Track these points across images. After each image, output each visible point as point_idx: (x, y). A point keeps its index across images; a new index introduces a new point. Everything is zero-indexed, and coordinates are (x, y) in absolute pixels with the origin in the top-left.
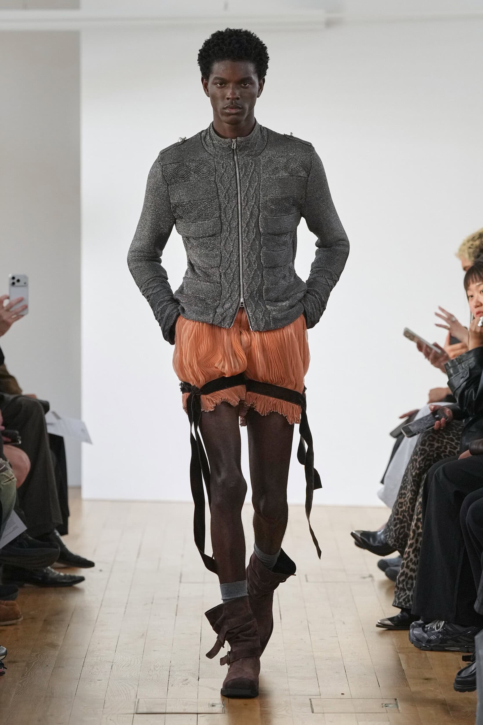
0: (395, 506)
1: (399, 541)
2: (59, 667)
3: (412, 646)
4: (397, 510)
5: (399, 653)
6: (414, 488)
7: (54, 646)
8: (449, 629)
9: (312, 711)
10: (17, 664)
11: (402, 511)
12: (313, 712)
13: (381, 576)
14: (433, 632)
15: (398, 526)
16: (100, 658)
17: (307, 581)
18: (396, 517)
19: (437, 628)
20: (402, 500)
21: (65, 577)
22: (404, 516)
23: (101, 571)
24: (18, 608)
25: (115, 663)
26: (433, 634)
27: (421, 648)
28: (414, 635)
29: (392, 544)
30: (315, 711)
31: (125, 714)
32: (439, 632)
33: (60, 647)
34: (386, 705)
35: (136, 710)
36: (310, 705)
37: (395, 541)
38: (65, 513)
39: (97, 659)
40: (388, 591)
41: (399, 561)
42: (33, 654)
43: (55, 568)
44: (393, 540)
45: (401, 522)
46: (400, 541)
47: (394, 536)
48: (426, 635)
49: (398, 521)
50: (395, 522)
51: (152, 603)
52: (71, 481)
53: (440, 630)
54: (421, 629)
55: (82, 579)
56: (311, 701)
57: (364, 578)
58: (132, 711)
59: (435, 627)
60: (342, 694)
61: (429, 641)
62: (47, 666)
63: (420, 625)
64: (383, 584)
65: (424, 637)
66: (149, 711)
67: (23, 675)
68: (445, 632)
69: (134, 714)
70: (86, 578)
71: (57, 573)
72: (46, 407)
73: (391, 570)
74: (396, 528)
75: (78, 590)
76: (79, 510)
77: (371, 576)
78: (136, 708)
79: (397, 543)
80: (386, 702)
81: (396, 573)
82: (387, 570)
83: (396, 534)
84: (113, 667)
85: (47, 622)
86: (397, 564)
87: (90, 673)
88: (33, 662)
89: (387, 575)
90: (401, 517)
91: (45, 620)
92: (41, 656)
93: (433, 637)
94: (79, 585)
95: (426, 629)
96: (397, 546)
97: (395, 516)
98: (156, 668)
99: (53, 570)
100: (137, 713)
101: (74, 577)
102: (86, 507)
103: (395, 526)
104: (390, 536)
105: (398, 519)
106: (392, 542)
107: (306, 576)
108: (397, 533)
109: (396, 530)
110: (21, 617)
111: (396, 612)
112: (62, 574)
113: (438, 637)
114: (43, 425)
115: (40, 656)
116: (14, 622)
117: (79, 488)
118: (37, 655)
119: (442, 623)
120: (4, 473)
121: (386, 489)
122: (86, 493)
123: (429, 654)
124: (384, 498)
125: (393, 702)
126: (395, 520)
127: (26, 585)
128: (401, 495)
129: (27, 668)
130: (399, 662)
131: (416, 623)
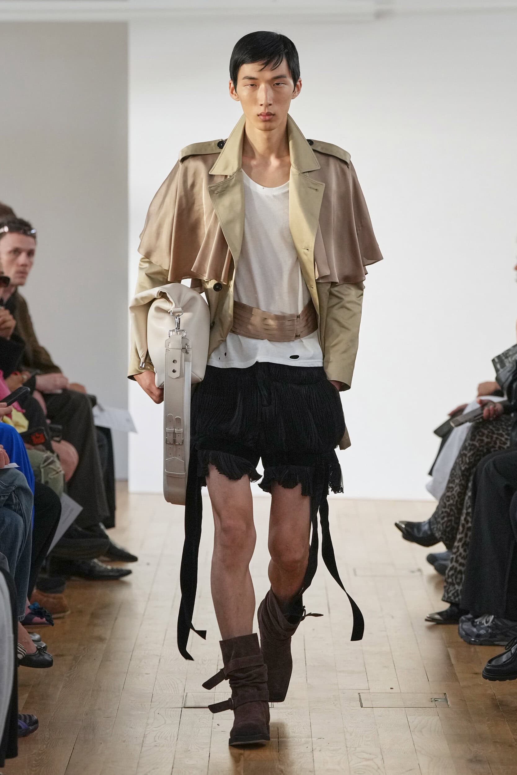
0: (442, 499)
2: (107, 661)
3: (461, 640)
4: (445, 504)
5: (449, 647)
6: (463, 482)
7: (101, 639)
8: (499, 623)
9: (361, 705)
10: (64, 657)
11: (449, 505)
12: (362, 707)
13: (430, 570)
14: (482, 626)
15: (446, 519)
16: (147, 651)
17: (355, 574)
18: (444, 510)
19: (487, 622)
20: (449, 494)
21: (112, 570)
22: (451, 510)
23: (148, 564)
24: (65, 602)
25: (162, 656)
26: (482, 629)
27: (470, 643)
28: (463, 630)
30: (364, 706)
31: (173, 708)
32: (488, 627)
33: (107, 641)
34: (435, 700)
35: (183, 704)
36: (359, 700)
37: (442, 534)
38: (112, 508)
39: (145, 653)
40: (437, 586)
41: (447, 556)
42: (80, 647)
43: (103, 562)
44: (440, 533)
45: (449, 515)
46: (447, 534)
48: (475, 630)
49: (445, 514)
50: (442, 515)
52: (118, 474)
53: (489, 624)
54: (470, 623)
55: (129, 572)
56: (360, 696)
57: (413, 572)
58: (180, 705)
59: (484, 621)
60: (391, 688)
61: (478, 636)
62: (95, 660)
63: (469, 620)
64: (432, 578)
65: (473, 632)
66: (197, 705)
67: (70, 669)
68: (494, 626)
69: (182, 708)
70: (132, 572)
71: (104, 566)
72: (93, 401)
73: (441, 565)
74: (443, 521)
75: (125, 583)
76: (126, 503)
77: (419, 570)
78: (184, 702)
79: (445, 535)
80: (436, 696)
81: (445, 567)
82: (436, 564)
83: (443, 527)
84: (161, 660)
85: (94, 615)
86: (445, 558)
87: (138, 667)
88: (80, 656)
89: (436, 569)
90: (448, 510)
91: (92, 614)
92: (89, 650)
93: (482, 632)
94: (127, 579)
95: (475, 624)
98: (204, 662)
99: (100, 564)
100: (185, 707)
101: (122, 570)
102: (133, 500)
103: (443, 518)
104: (437, 528)
105: (446, 512)
106: (439, 535)
107: (354, 569)
108: (444, 526)
109: (443, 523)
110: (68, 611)
111: (445, 606)
112: (109, 567)
113: (487, 631)
114: (89, 417)
115: (87, 650)
116: (61, 615)
117: (126, 481)
118: (84, 648)
119: (492, 617)
120: (51, 466)
121: (434, 481)
122: (133, 486)
123: (478, 648)
124: (432, 490)
125: (442, 696)
126: (442, 512)
127: (73, 578)
128: (448, 489)
129: (74, 661)
130: (448, 657)
131: (465, 618)
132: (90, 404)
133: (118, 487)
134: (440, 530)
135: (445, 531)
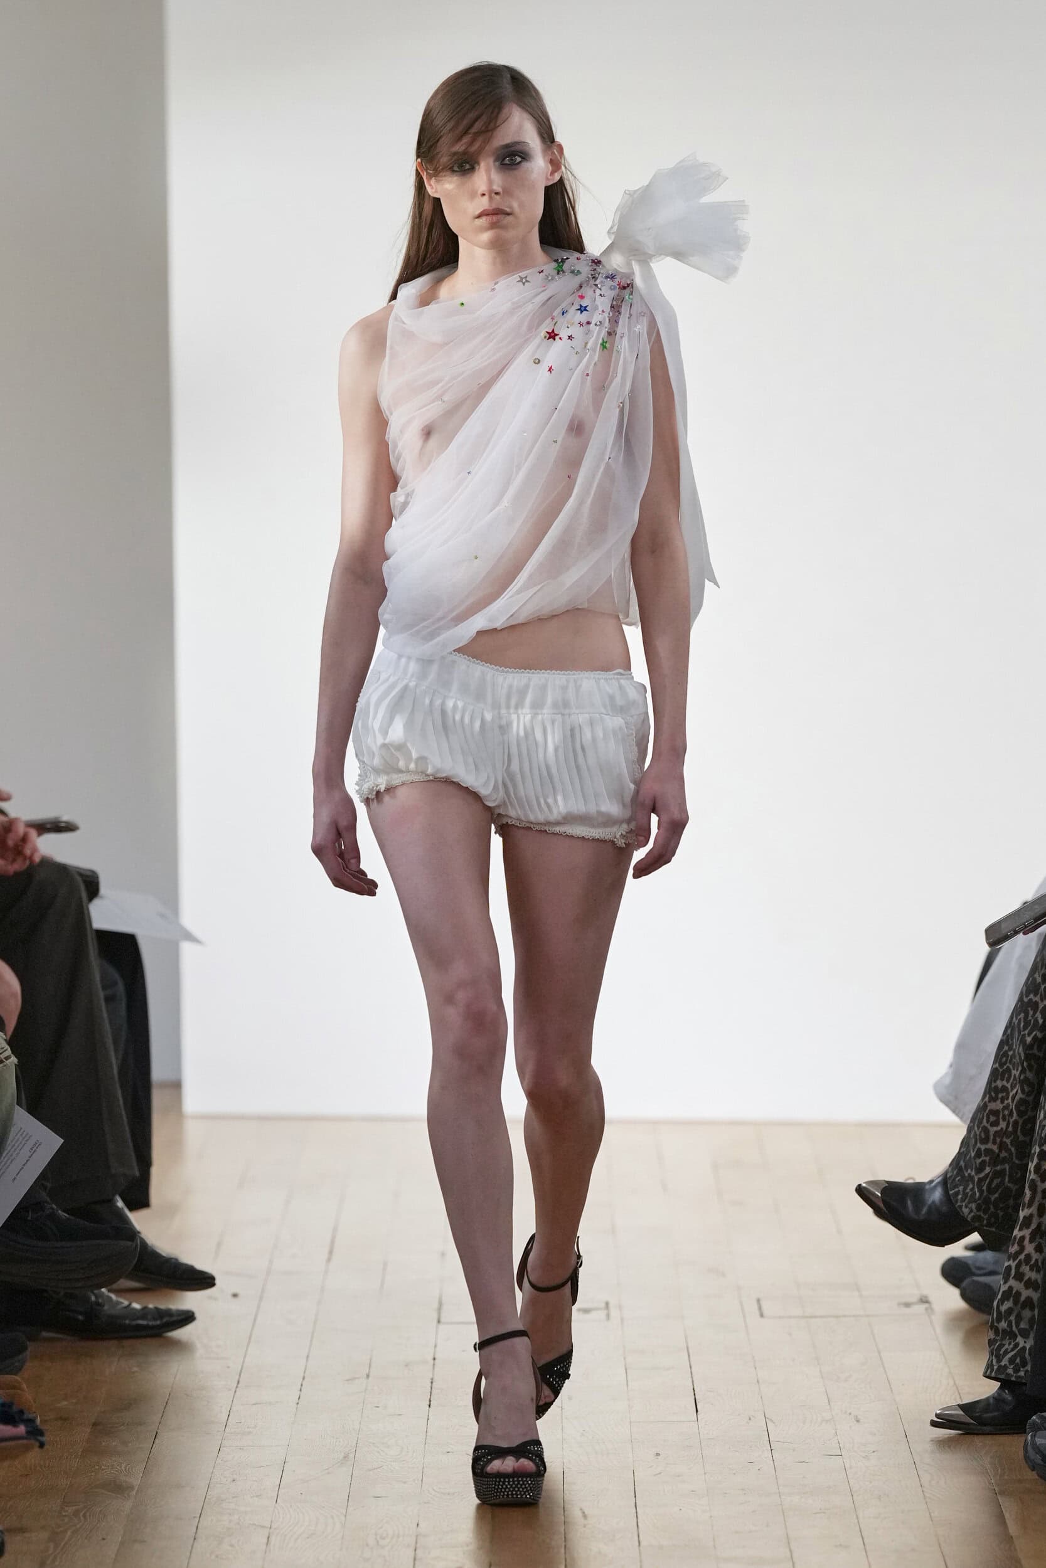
1: (989, 1208)
2: (135, 1541)
3: (1032, 1475)
4: (985, 1130)
5: (1002, 1493)
6: (1030, 1075)
7: (118, 1488)
10: (26, 1535)
11: (996, 1134)
13: (951, 1299)
15: (988, 1170)
16: (236, 1517)
17: (762, 1315)
18: (983, 1147)
20: (997, 1106)
21: (145, 1313)
22: (1002, 1146)
23: (235, 1295)
24: (26, 1393)
25: (275, 1529)
28: (1038, 1448)
29: (972, 1214)
33: (134, 1493)
37: (979, 1208)
39: (230, 1521)
40: (970, 1338)
41: (996, 1262)
42: (67, 1508)
43: (118, 1292)
44: (973, 1206)
45: (995, 1160)
46: (992, 1209)
47: (978, 1194)
49: (987, 1159)
50: (979, 1161)
51: (368, 1376)
55: (188, 1318)
57: (907, 1305)
62: (104, 1539)
64: (955, 1320)
70: (197, 1315)
71: (124, 1302)
73: (976, 1285)
74: (982, 1175)
75: (178, 1345)
76: (177, 1143)
77: (924, 1300)
79: (985, 1213)
81: (991, 1291)
82: (964, 1284)
83: (981, 1191)
84: (273, 1539)
85: (101, 1428)
86: (991, 1268)
87: (213, 1557)
88: (65, 1531)
89: (964, 1296)
90: (995, 1148)
91: (95, 1424)
92: (88, 1514)
96: (985, 1222)
97: (979, 1145)
98: (382, 1542)
99: (113, 1296)
101: (168, 1313)
102: (194, 1133)
103: (980, 1169)
104: (965, 1195)
105: (988, 1152)
106: (971, 1211)
107: (758, 1301)
108: (984, 1188)
109: (980, 1180)
112: (136, 1306)
115: (84, 1516)
117: (176, 1086)
118: (76, 1513)
121: (956, 1076)
122: (193, 1100)
124: (950, 1097)
126: (979, 1154)
127: (44, 1334)
128: (993, 1091)
129: (52, 1545)
130: (1001, 1519)
131: (1042, 1417)
132: (84, 895)
133: (158, 1099)
134: (973, 1199)
135: (987, 1201)
